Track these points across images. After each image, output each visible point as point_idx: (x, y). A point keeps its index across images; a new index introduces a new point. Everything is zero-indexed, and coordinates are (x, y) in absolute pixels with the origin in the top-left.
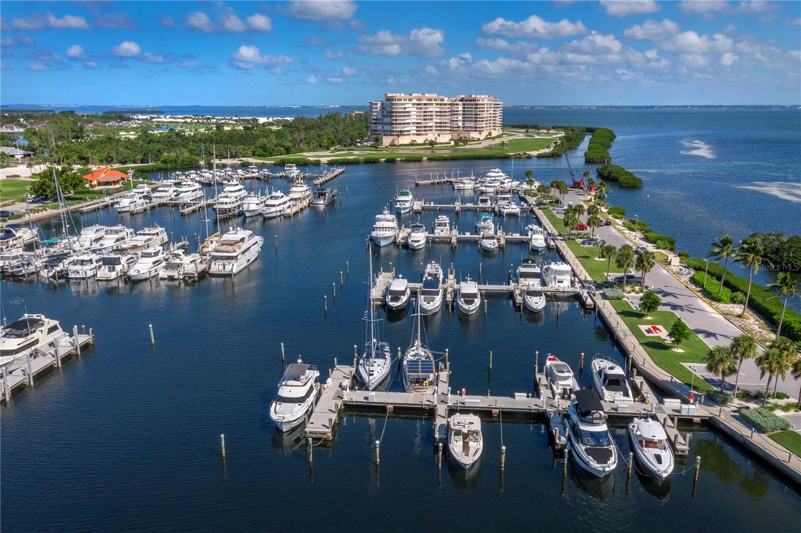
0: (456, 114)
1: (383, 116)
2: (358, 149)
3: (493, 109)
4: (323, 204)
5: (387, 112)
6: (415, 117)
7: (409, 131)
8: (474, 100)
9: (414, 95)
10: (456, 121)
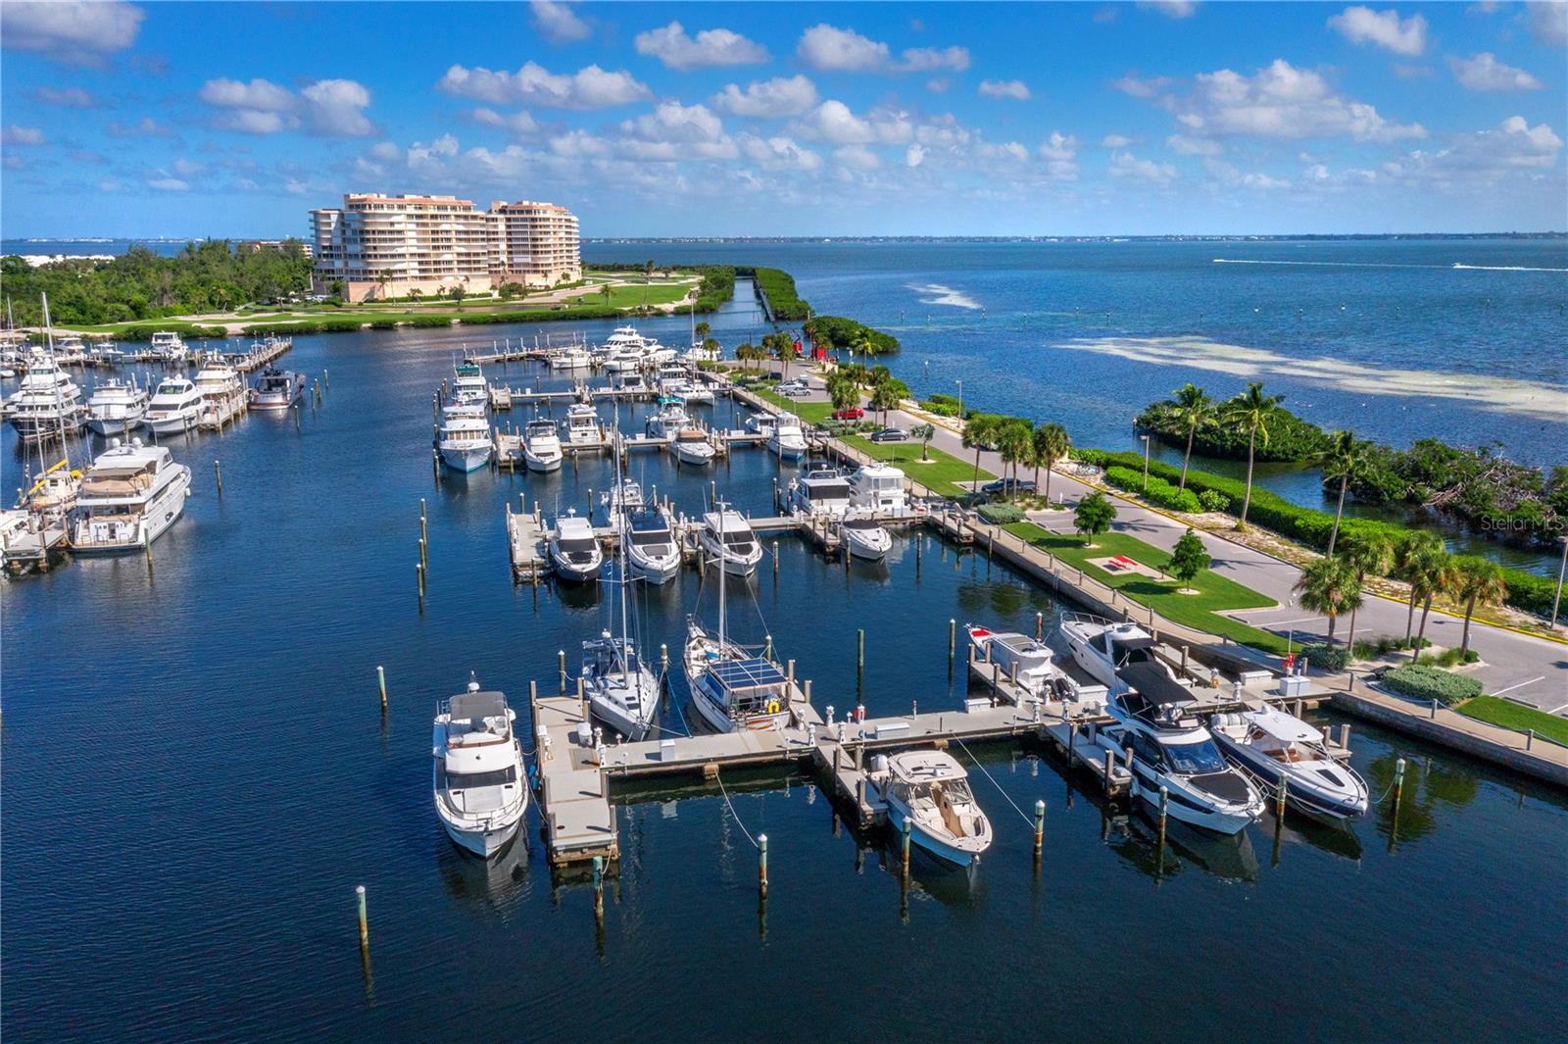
0: (494, 239)
1: (344, 240)
2: (297, 308)
3: (564, 229)
4: (282, 404)
5: (354, 232)
6: (414, 242)
7: (404, 271)
8: (529, 212)
9: (407, 197)
10: (495, 252)
